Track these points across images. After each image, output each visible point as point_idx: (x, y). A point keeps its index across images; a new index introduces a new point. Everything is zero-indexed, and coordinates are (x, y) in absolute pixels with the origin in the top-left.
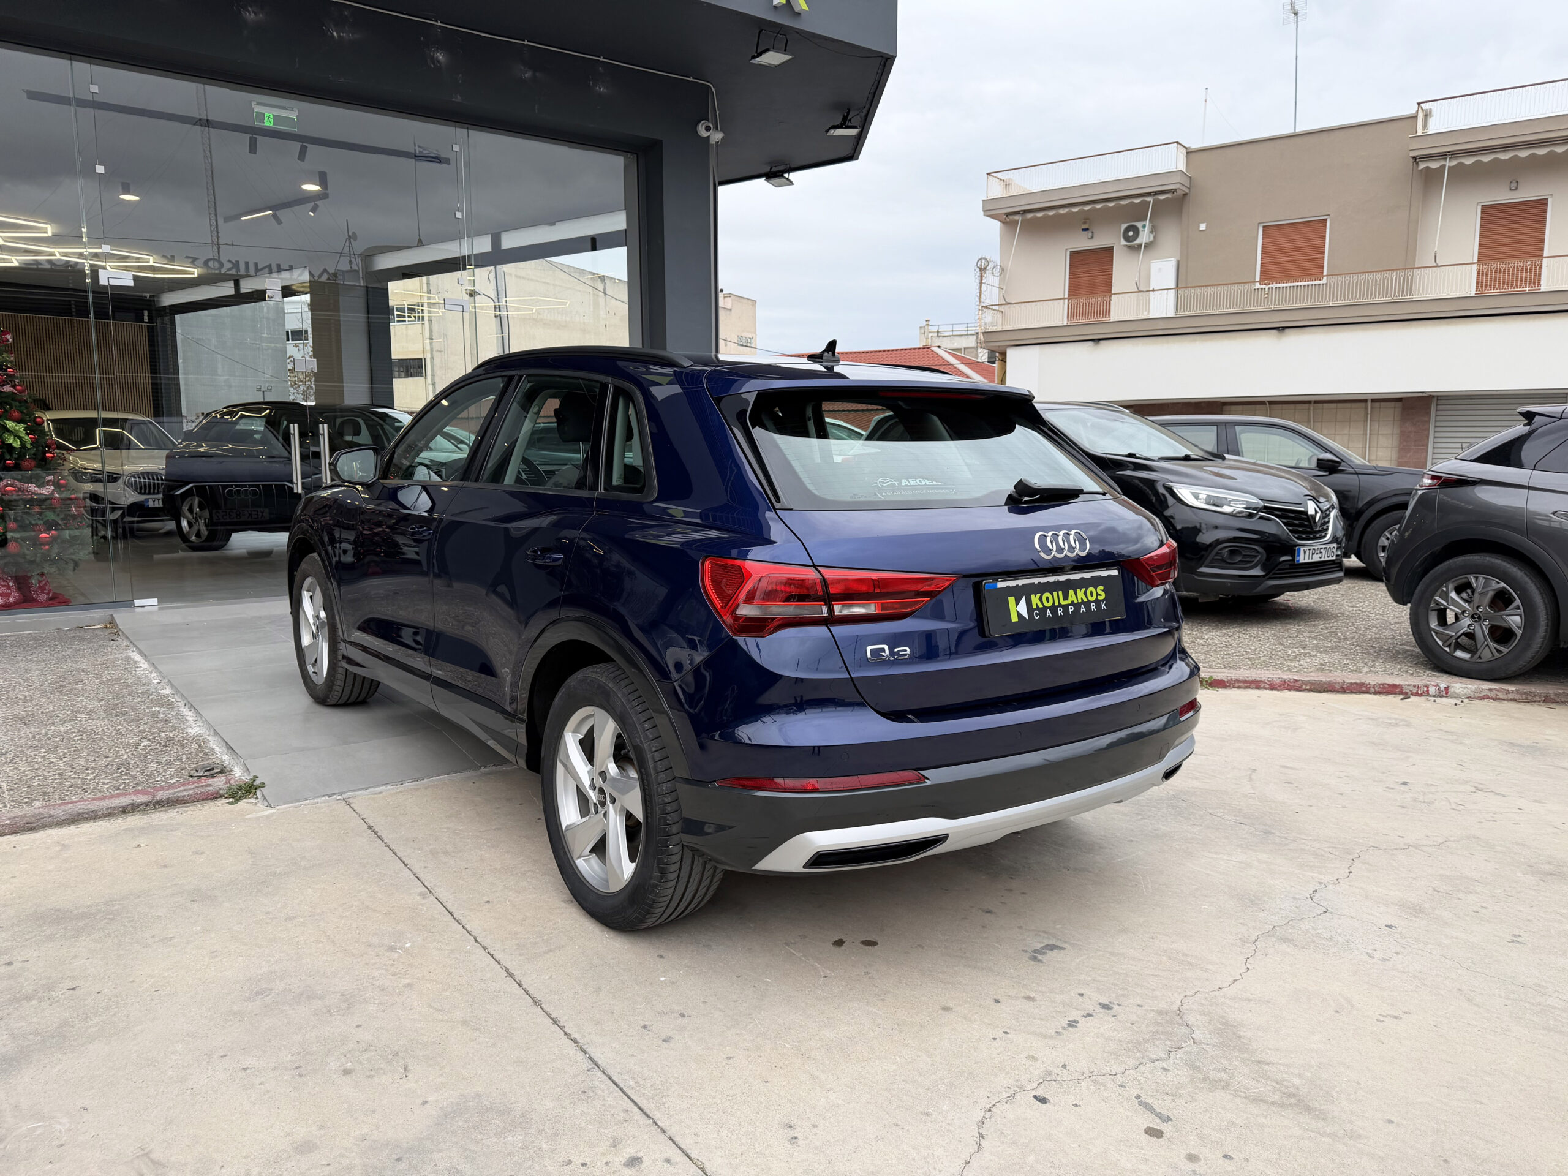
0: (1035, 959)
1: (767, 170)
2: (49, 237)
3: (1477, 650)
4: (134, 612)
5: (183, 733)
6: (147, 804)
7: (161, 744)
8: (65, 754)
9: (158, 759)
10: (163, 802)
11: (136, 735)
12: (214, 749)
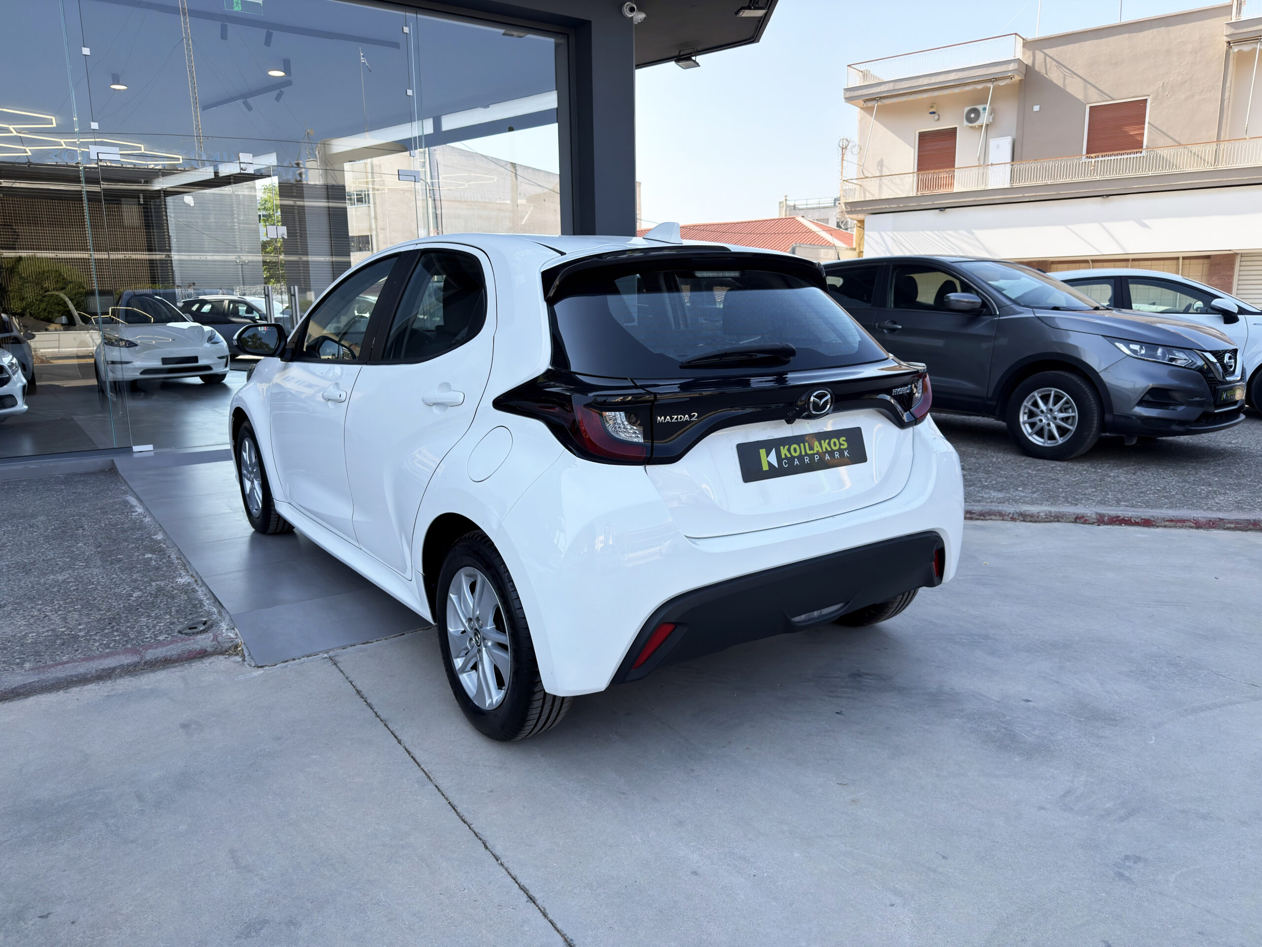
1: (676, 53)
2: (53, 127)
4: (132, 455)
5: (172, 583)
6: (135, 665)
7: (152, 594)
8: (60, 606)
9: (148, 613)
10: (152, 662)
11: (128, 585)
12: (201, 601)
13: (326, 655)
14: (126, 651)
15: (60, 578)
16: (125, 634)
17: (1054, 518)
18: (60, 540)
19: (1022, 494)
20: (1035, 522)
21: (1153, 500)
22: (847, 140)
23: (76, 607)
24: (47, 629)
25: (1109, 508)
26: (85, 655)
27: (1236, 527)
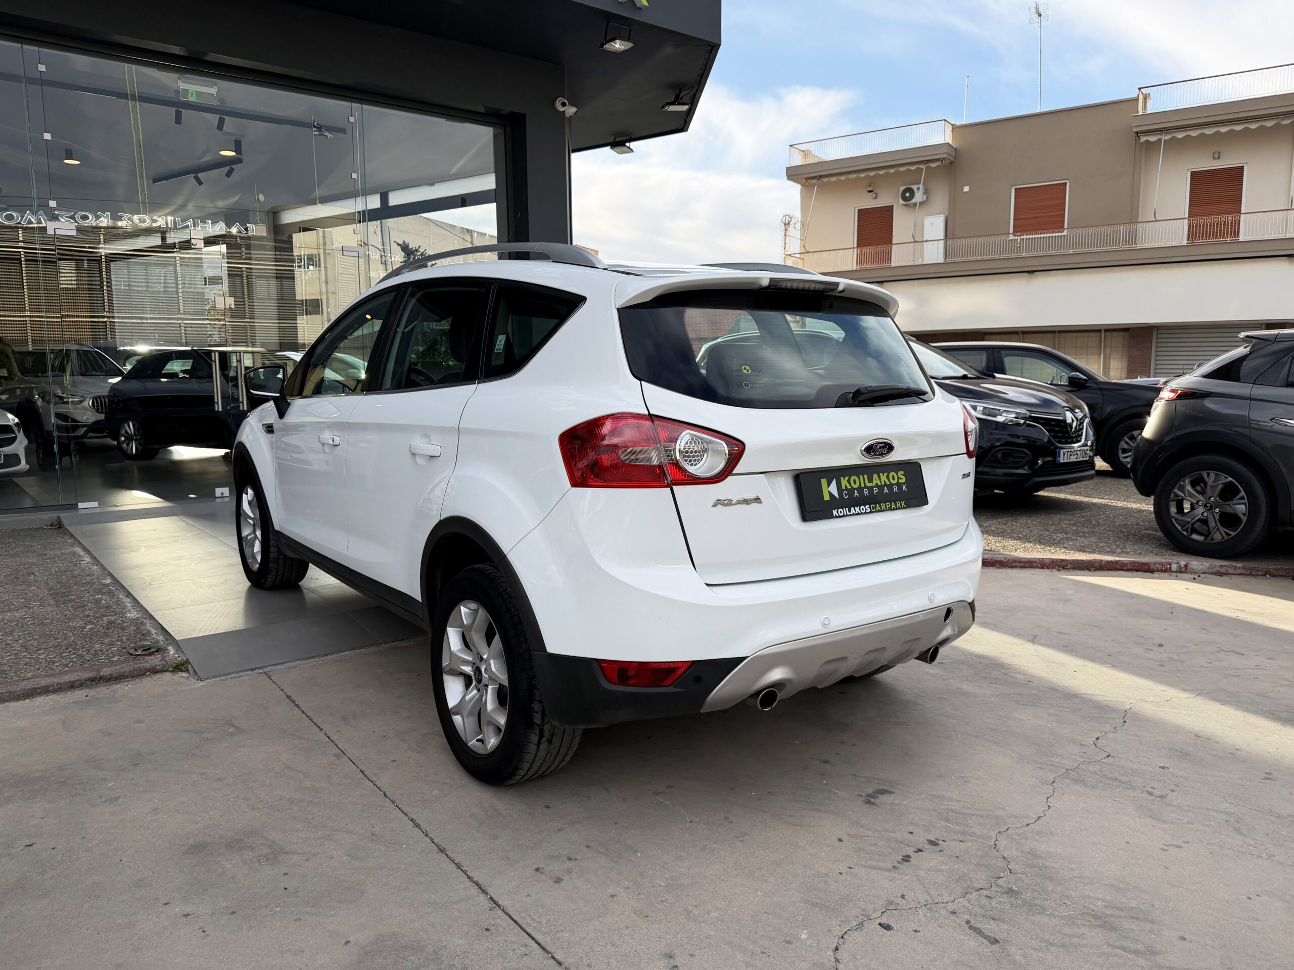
0: (868, 802)
1: (612, 140)
3: (1209, 533)
4: (78, 511)
5: (122, 617)
6: (93, 680)
7: (104, 627)
8: (20, 636)
9: (101, 640)
10: (107, 677)
11: (81, 619)
12: (149, 631)
13: (261, 671)
14: (83, 669)
15: (17, 615)
16: (81, 656)
23: (35, 637)
26: (46, 672)
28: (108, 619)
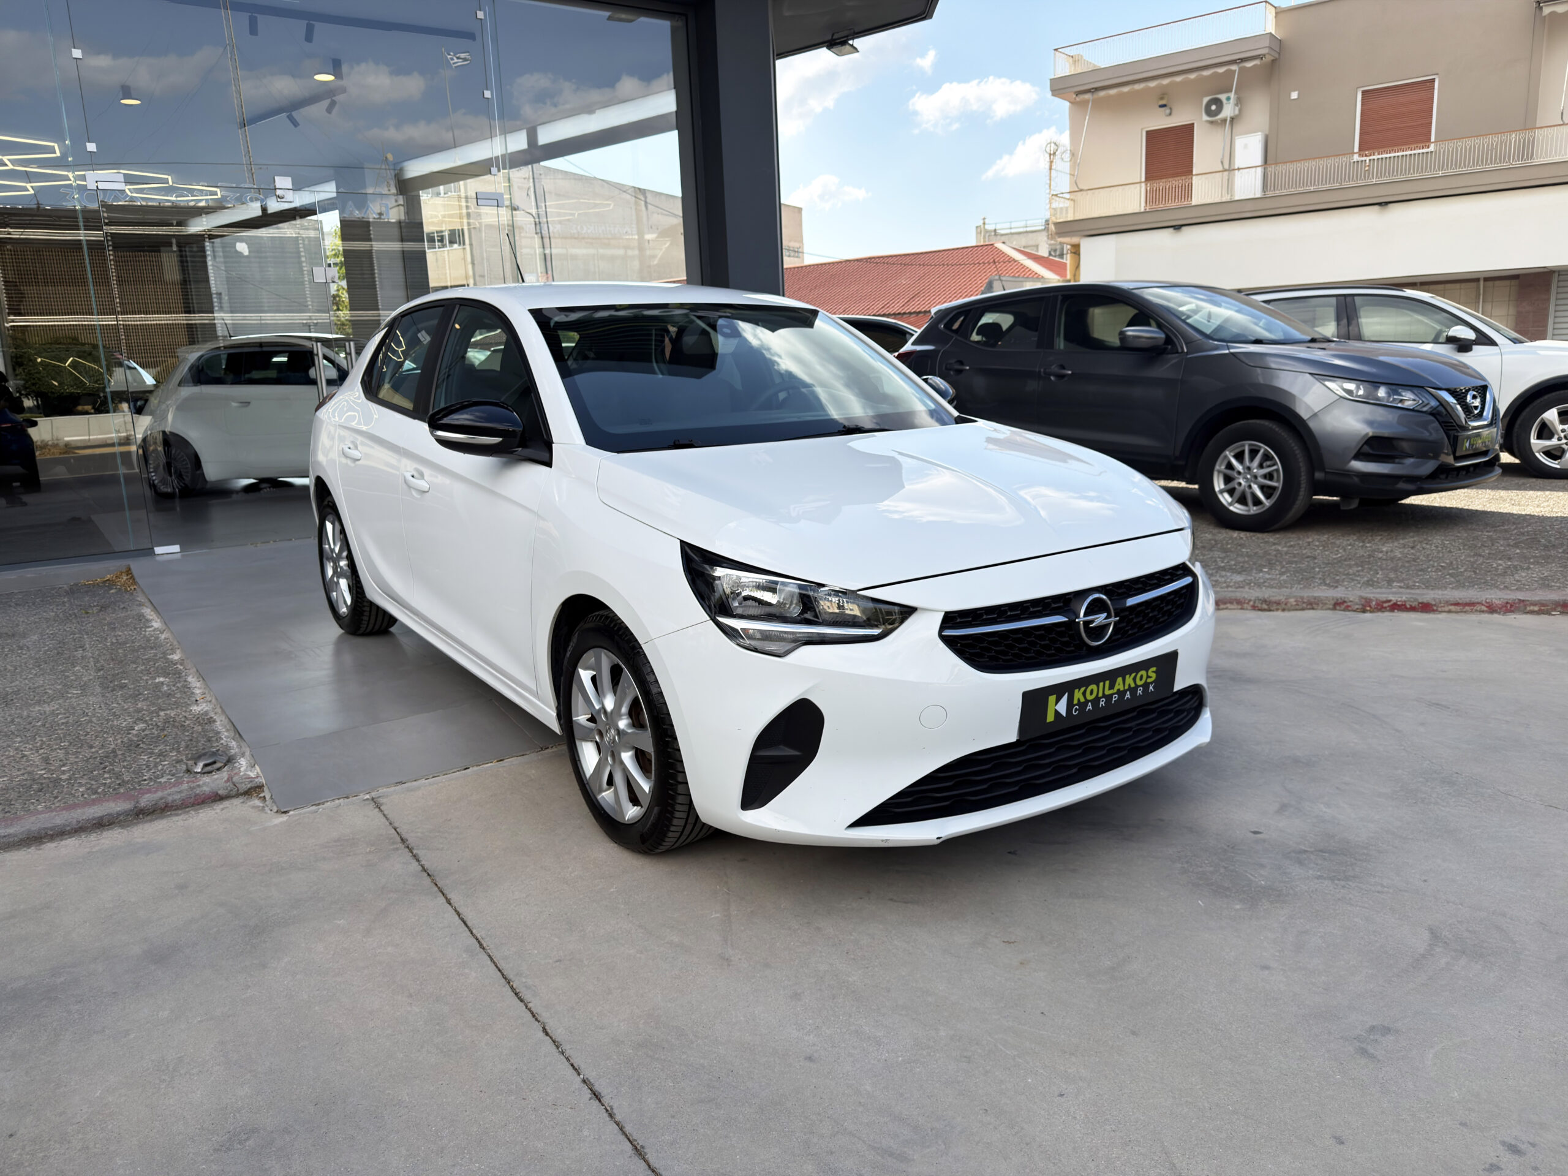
1: (829, 37)
2: (57, 157)
4: (155, 559)
5: (186, 711)
6: (126, 813)
7: (158, 726)
8: (43, 743)
9: (151, 749)
10: (149, 809)
11: (131, 716)
12: (219, 733)
13: (368, 796)
14: (117, 796)
15: (48, 709)
16: (118, 776)
17: (1307, 605)
18: (52, 664)
19: (1267, 576)
20: (1283, 610)
21: (1436, 579)
22: (1055, 144)
23: (62, 744)
24: (22, 771)
25: (1378, 590)
26: (65, 803)
27: (1540, 610)
28: (166, 714)
